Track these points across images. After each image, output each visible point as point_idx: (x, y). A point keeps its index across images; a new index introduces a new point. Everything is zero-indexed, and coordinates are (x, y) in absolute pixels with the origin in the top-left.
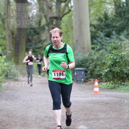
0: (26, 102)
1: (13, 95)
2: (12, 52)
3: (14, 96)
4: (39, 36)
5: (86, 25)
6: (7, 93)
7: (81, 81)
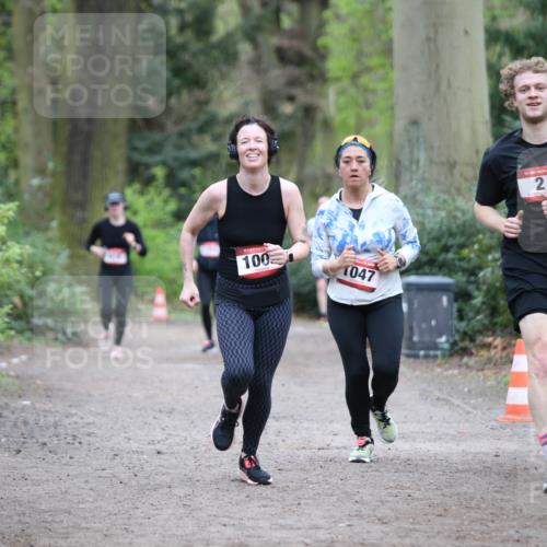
0: (126, 461)
1: (56, 425)
2: (48, 181)
3: (61, 430)
4: (199, 94)
5: (466, 32)
6: (23, 409)
7: (436, 347)
